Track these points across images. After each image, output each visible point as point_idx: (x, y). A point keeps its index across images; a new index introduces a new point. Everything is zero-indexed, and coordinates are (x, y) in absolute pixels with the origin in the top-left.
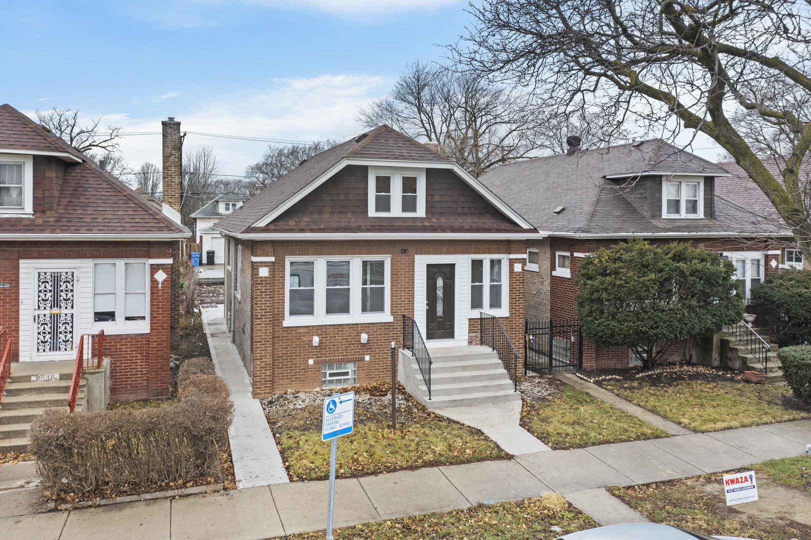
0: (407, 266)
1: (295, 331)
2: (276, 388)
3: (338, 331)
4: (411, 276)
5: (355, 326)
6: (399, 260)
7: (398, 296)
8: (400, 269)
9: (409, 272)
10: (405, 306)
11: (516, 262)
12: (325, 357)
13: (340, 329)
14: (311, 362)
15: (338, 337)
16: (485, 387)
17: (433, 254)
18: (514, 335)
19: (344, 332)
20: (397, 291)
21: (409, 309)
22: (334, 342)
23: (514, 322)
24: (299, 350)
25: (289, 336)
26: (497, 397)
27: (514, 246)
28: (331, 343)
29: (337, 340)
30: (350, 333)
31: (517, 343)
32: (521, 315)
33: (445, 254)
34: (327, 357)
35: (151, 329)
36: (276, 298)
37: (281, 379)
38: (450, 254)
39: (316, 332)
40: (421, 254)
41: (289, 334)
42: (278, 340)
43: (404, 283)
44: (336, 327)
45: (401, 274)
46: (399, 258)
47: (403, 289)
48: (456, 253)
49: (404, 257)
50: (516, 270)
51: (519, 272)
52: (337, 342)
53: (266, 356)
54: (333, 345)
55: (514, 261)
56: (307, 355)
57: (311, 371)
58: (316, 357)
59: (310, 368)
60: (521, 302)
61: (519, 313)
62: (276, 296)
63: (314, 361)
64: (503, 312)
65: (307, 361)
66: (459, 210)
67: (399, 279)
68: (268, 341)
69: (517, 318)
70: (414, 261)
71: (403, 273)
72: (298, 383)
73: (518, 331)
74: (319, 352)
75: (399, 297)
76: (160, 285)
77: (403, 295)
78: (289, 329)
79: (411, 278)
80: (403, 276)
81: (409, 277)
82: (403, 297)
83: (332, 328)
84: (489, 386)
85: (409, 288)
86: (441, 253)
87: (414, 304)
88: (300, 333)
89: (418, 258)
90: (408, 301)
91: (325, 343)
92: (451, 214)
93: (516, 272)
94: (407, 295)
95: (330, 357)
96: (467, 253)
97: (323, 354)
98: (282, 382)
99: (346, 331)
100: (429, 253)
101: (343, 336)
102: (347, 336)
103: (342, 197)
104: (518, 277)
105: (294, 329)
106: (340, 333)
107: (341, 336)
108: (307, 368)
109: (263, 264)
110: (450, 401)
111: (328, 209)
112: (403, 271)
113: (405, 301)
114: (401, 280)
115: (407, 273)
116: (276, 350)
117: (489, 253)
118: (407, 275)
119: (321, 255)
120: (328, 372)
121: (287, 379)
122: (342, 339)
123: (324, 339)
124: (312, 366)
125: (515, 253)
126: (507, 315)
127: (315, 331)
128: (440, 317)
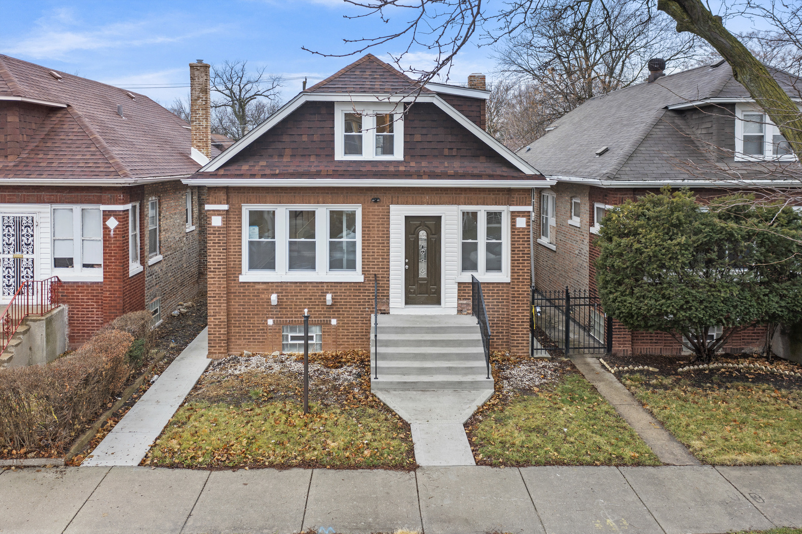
0: (381, 218)
1: (252, 286)
2: (233, 348)
3: (301, 290)
4: (385, 229)
5: (320, 285)
6: (371, 210)
7: (369, 252)
8: (373, 221)
9: (382, 224)
10: (379, 265)
11: (519, 216)
12: (286, 317)
13: (303, 288)
14: (270, 322)
15: (300, 296)
16: (450, 368)
17: (413, 204)
18: (516, 306)
19: (308, 291)
20: (369, 246)
21: (384, 268)
22: (296, 302)
23: (516, 289)
24: (257, 308)
25: (247, 292)
26: (460, 383)
27: (516, 195)
28: (292, 302)
29: (300, 299)
30: (314, 293)
31: (520, 315)
32: (525, 281)
33: (428, 204)
34: (289, 318)
35: (104, 278)
36: (232, 250)
37: (239, 339)
38: (434, 204)
39: (276, 290)
40: (398, 204)
41: (246, 290)
42: (234, 296)
43: (378, 237)
44: (298, 284)
45: (373, 227)
46: (371, 208)
47: (376, 244)
48: (441, 204)
49: (376, 208)
50: (518, 226)
51: (523, 228)
52: (300, 302)
53: (220, 313)
54: (295, 305)
55: (516, 214)
56: (266, 314)
57: (270, 332)
58: (276, 318)
59: (270, 329)
60: (526, 265)
61: (523, 279)
62: (232, 247)
63: (274, 321)
64: (504, 276)
65: (266, 321)
66: (446, 152)
67: (371, 233)
68: (222, 297)
69: (521, 284)
70: (389, 212)
71: (376, 226)
72: (256, 345)
73: (521, 301)
74: (280, 311)
75: (371, 254)
76: (112, 233)
77: (376, 251)
78: (247, 285)
79: (386, 232)
80: (376, 229)
81: (383, 231)
82: (376, 254)
83: (293, 285)
84: (456, 368)
85: (384, 243)
86: (422, 203)
87: (389, 262)
88: (258, 289)
89: (393, 208)
90: (382, 259)
91: (286, 302)
92: (435, 156)
93: (519, 228)
94: (380, 251)
95: (292, 318)
96: (456, 204)
97: (284, 314)
98: (239, 342)
99: (310, 290)
100: (407, 203)
101: (307, 296)
102: (311, 296)
103: (305, 138)
104: (521, 234)
105: (251, 285)
106: (303, 291)
107: (304, 296)
108: (265, 329)
109: (216, 213)
110: (399, 383)
111: (288, 152)
112: (376, 223)
113: (379, 258)
114: (373, 234)
115: (381, 226)
116: (232, 307)
117: (484, 203)
118: (380, 229)
119: (280, 203)
120: (290, 335)
121: (244, 339)
122: (305, 299)
123: (285, 298)
124: (272, 326)
125: (517, 205)
126: (508, 280)
127: (274, 288)
128: (423, 279)
